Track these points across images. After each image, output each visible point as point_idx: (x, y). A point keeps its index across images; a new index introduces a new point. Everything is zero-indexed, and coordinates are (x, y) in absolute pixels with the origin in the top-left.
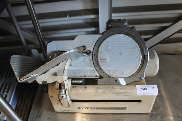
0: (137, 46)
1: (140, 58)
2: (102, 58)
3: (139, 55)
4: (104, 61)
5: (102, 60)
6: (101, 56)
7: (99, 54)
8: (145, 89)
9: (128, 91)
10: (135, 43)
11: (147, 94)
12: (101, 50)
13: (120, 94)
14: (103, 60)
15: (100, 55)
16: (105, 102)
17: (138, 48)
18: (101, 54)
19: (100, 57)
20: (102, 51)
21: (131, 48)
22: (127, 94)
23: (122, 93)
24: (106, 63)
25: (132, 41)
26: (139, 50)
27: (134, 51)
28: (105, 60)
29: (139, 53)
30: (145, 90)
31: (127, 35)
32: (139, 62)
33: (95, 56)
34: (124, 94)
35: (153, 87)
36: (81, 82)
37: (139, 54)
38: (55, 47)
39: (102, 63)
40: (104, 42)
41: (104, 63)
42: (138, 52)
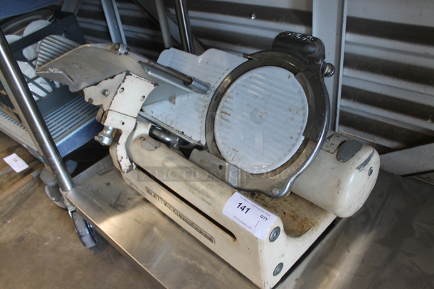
0: (304, 108)
1: (297, 140)
2: (224, 110)
3: (299, 134)
4: (227, 117)
5: (223, 114)
6: (226, 104)
7: (224, 99)
8: (245, 210)
9: (211, 193)
10: (303, 101)
11: (242, 222)
12: (232, 92)
13: (196, 192)
14: (226, 113)
15: (226, 101)
16: (179, 200)
17: (304, 115)
18: (228, 99)
19: (223, 107)
20: (231, 94)
21: (290, 110)
22: (205, 198)
23: (200, 192)
24: (226, 123)
25: (300, 92)
26: (303, 121)
27: (292, 119)
28: (229, 115)
29: (301, 128)
30: (243, 210)
31: (295, 75)
32: (290, 150)
33: (216, 99)
34: (200, 195)
35: (265, 215)
36: (168, 139)
37: (299, 131)
38: (169, 60)
39: (221, 120)
40: (244, 77)
41: (224, 121)
42: (301, 125)
